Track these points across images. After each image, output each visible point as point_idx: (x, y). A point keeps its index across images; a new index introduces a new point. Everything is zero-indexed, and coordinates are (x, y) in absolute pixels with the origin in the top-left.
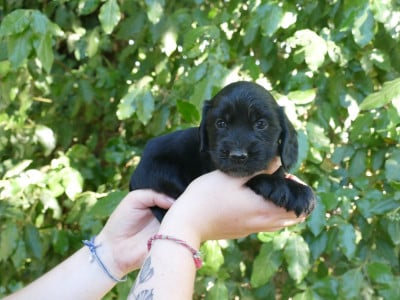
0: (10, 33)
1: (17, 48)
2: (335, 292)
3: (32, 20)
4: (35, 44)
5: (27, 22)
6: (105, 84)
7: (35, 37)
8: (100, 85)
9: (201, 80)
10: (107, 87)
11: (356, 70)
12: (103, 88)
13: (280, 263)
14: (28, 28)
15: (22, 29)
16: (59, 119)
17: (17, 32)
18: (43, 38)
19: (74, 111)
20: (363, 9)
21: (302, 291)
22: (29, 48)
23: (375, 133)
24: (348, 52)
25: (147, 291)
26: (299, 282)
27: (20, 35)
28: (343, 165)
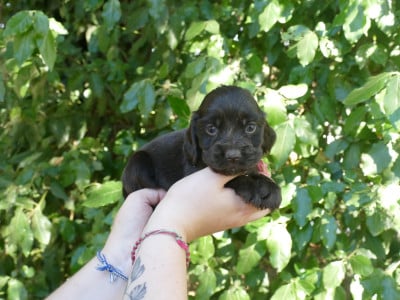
0: (14, 33)
1: (23, 46)
3: (36, 21)
4: (38, 44)
5: (30, 22)
6: (116, 77)
7: (39, 37)
9: (198, 74)
11: (351, 64)
12: (114, 82)
14: (31, 28)
15: (26, 30)
17: (21, 32)
18: (46, 37)
22: (32, 47)
24: (341, 47)
25: (139, 286)
26: (279, 270)
27: (24, 35)
28: (337, 158)
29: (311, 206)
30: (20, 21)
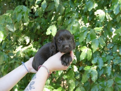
0: (17, 12)
1: (19, 16)
2: (105, 85)
3: (23, 8)
4: (24, 15)
5: (21, 9)
6: (44, 23)
7: (23, 13)
8: (42, 24)
9: (70, 24)
10: (44, 24)
11: (115, 21)
12: (43, 25)
13: (90, 77)
14: (22, 10)
15: (20, 11)
16: (31, 33)
17: (19, 11)
18: (26, 13)
19: (35, 31)
20: (116, 3)
21: (96, 85)
22: (22, 16)
23: (120, 40)
24: (112, 16)
25: (33, 82)
26: (94, 82)
27: (19, 12)
28: (110, 49)
29: (103, 63)
30: (18, 8)
